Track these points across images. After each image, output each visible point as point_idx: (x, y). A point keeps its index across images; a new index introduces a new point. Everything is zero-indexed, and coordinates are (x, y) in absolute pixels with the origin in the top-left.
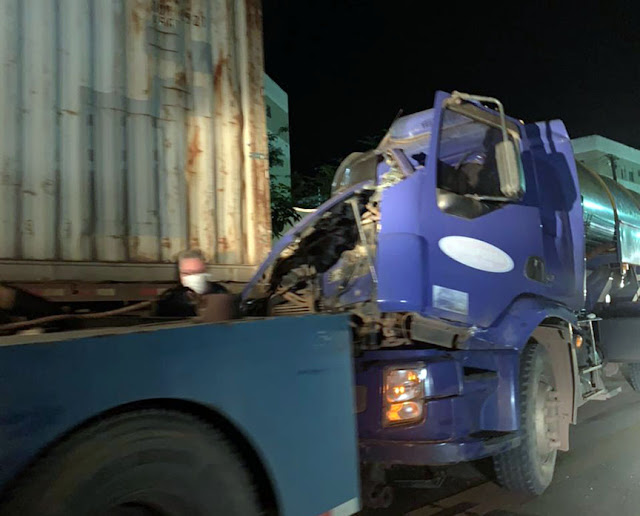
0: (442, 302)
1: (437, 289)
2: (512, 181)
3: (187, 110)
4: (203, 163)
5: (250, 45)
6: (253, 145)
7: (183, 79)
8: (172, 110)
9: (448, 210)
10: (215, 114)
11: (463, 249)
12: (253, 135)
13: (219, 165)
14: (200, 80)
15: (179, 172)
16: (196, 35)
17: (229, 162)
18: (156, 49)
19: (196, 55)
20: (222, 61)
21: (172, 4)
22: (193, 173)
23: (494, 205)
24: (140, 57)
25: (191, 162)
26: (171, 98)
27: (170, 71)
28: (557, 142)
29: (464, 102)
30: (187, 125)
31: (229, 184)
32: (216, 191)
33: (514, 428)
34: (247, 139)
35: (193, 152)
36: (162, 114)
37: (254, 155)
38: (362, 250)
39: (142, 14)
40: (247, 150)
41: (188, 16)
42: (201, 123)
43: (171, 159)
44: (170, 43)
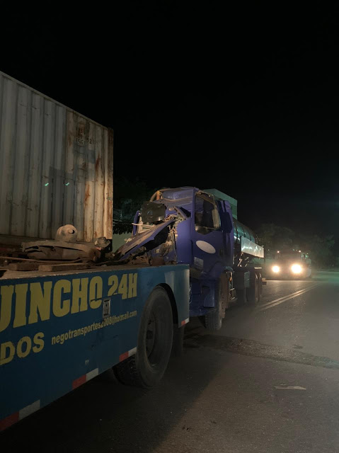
0: (197, 263)
1: (195, 258)
2: (217, 224)
3: (86, 178)
4: (90, 200)
5: (109, 153)
6: (108, 194)
7: (85, 166)
8: (80, 178)
9: (198, 231)
10: (96, 180)
11: (202, 245)
12: (108, 190)
13: (96, 201)
14: (91, 166)
15: (82, 204)
16: (90, 147)
17: (99, 201)
18: (77, 153)
19: (90, 156)
20: (99, 159)
21: (83, 134)
22: (86, 205)
23: (210, 231)
24: (71, 156)
25: (86, 200)
26: (80, 173)
27: (81, 162)
28: (227, 209)
29: (202, 194)
30: (85, 185)
31: (99, 210)
32: (94, 212)
33: (213, 306)
34: (106, 192)
35: (87, 196)
36: (77, 179)
37: (108, 198)
38: (169, 243)
39: (72, 138)
40: (106, 196)
41: (88, 139)
42: (90, 183)
43: (79, 198)
44: (81, 151)
